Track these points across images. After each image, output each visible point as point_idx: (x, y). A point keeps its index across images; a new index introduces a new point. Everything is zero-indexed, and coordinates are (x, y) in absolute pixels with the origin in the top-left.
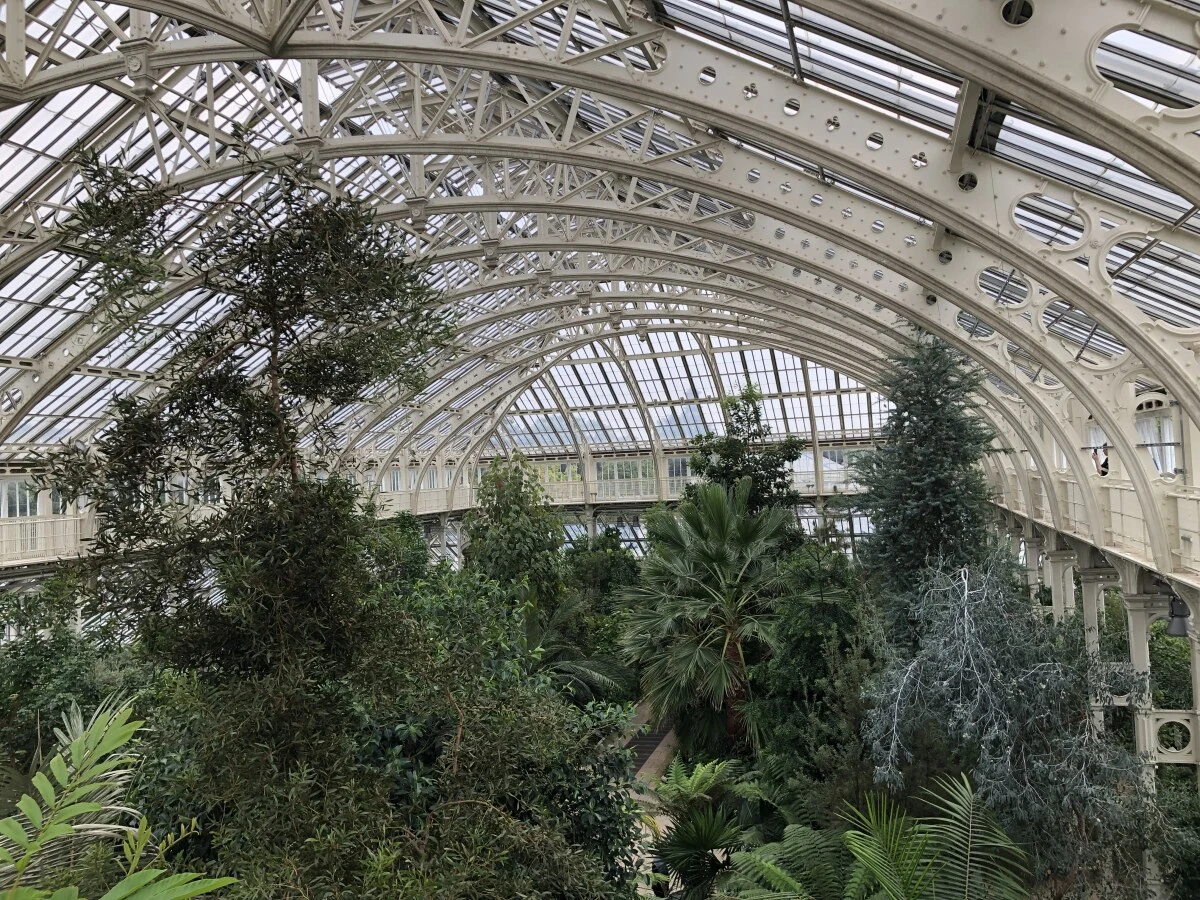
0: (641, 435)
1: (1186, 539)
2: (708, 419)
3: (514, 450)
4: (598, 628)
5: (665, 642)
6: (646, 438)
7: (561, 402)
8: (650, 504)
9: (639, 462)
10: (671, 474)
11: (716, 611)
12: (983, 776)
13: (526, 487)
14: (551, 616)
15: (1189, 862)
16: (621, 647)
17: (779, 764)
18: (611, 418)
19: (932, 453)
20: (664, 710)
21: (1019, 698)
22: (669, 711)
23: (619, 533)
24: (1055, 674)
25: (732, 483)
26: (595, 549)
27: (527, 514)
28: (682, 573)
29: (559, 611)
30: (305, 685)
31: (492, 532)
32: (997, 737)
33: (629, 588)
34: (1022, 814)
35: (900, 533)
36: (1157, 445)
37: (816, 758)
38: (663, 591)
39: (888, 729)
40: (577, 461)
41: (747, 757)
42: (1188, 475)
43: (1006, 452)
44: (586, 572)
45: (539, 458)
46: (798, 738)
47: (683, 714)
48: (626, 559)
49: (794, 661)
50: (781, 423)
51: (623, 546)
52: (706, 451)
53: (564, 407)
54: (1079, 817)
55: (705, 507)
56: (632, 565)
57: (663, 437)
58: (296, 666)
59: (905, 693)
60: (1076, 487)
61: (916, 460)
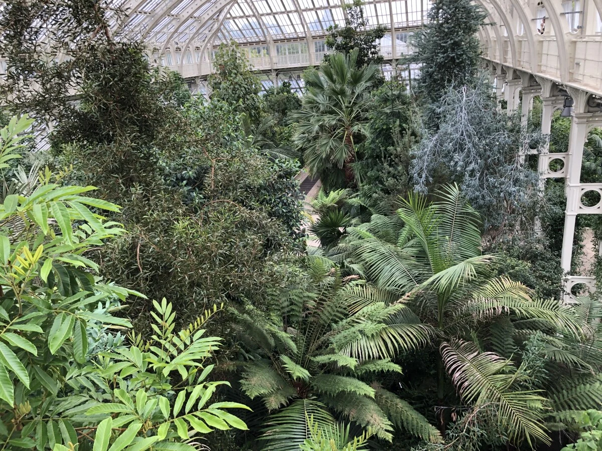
0: (300, 29)
1: (578, 64)
2: (335, 18)
3: (231, 39)
4: (281, 133)
5: (315, 138)
6: (302, 30)
7: (254, 10)
8: (305, 68)
9: (299, 45)
10: (317, 51)
11: (339, 120)
12: (465, 187)
13: (239, 60)
14: (257, 128)
15: (555, 221)
16: (293, 141)
17: (370, 189)
18: (283, 19)
19: (453, 27)
20: (315, 169)
21: (485, 150)
22: (318, 170)
23: (290, 84)
24: (504, 138)
25: (349, 52)
26: (278, 93)
27: (241, 75)
28: (323, 102)
29: (261, 125)
30: (131, 147)
31: (223, 85)
32: (473, 168)
33: (296, 111)
34: (482, 202)
35: (433, 72)
36: (570, 13)
37: (386, 184)
38: (313, 112)
39: (421, 168)
40: (265, 45)
41: (355, 188)
42: (584, 29)
43: (492, 25)
44: (274, 106)
45: (245, 44)
46: (378, 177)
47: (324, 171)
48: (294, 98)
49: (377, 141)
50: (375, 18)
51: (292, 91)
52: (334, 36)
53: (256, 14)
54: (507, 202)
55: (334, 66)
56: (298, 101)
57: (311, 29)
58: (126, 138)
59: (430, 151)
60: (527, 43)
61: (444, 31)
